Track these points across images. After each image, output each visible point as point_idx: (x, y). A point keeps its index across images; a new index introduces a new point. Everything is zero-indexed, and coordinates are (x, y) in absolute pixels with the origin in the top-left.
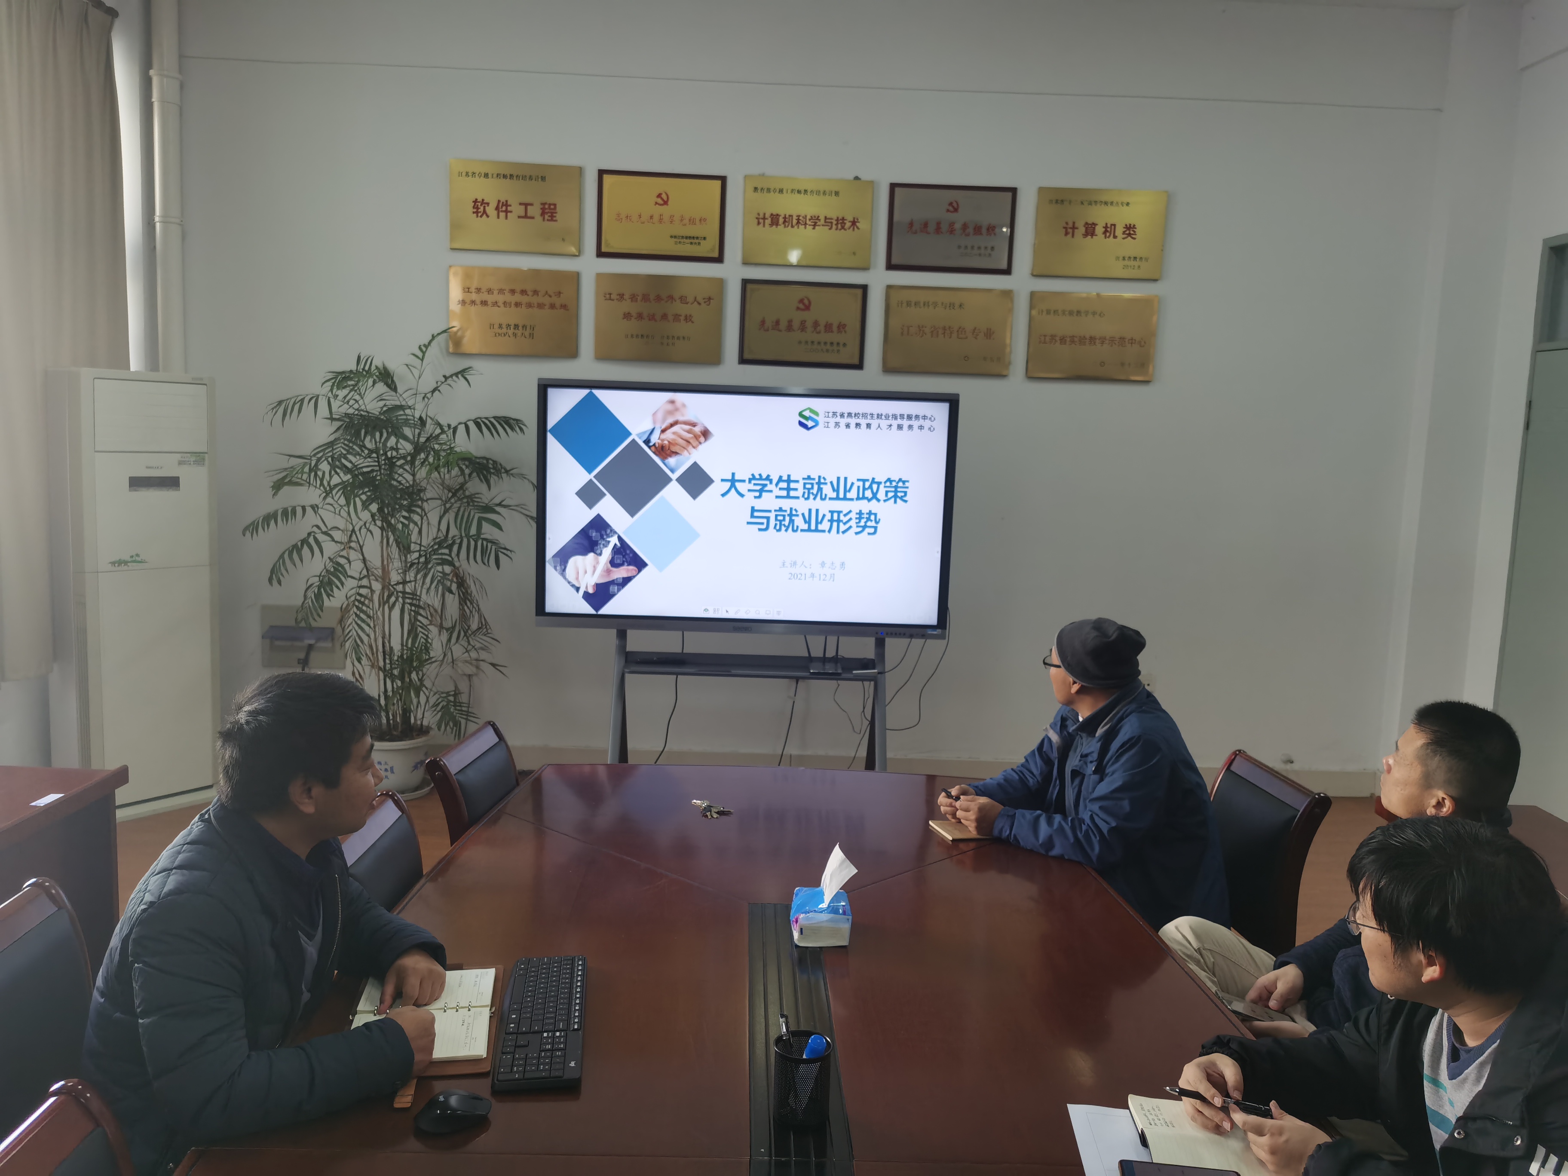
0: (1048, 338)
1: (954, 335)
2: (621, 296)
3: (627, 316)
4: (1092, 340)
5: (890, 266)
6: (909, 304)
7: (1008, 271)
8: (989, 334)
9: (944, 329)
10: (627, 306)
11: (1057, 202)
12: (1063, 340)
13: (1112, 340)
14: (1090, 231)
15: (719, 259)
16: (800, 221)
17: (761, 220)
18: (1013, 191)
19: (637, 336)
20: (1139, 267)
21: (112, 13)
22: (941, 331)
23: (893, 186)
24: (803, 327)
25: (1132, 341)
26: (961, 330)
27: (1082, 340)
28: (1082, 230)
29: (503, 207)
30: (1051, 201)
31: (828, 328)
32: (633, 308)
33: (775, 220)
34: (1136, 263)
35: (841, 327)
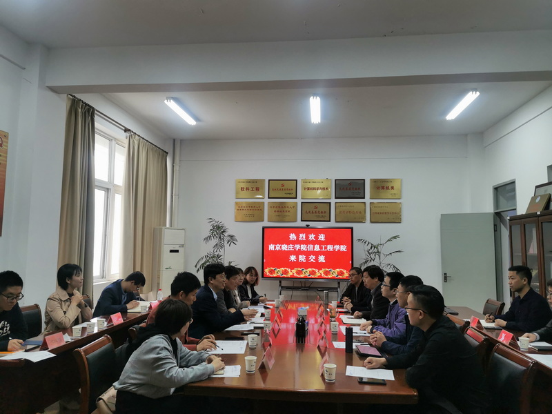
0: (374, 213)
1: (352, 213)
2: (274, 207)
3: (275, 211)
4: (385, 213)
5: (336, 198)
6: (340, 206)
7: (364, 198)
8: (360, 213)
9: (349, 212)
10: (275, 209)
11: (374, 182)
12: (378, 213)
13: (390, 213)
14: (383, 188)
15: (296, 198)
16: (314, 189)
17: (305, 189)
18: (364, 180)
19: (277, 216)
20: (395, 196)
21: (167, 153)
23: (336, 180)
24: (316, 212)
25: (396, 213)
27: (383, 213)
28: (381, 188)
29: (247, 189)
31: (322, 212)
32: (277, 210)
33: (308, 189)
35: (325, 212)
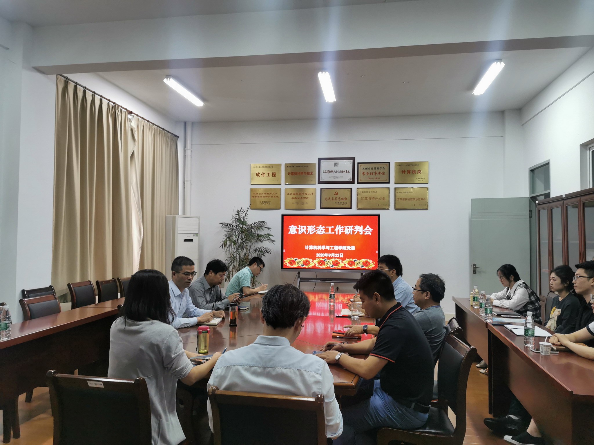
0: (399, 199)
1: (375, 199)
2: (291, 194)
3: (293, 198)
4: (411, 199)
6: (363, 192)
8: (384, 199)
9: (372, 198)
10: (292, 196)
11: (400, 165)
12: (403, 199)
13: (417, 199)
14: (409, 172)
19: (295, 203)
20: (422, 180)
21: (178, 137)
22: (371, 199)
24: (336, 199)
25: (422, 199)
26: (376, 198)
27: (409, 199)
28: (407, 172)
29: (263, 174)
30: (398, 165)
31: (342, 199)
32: (294, 196)
34: (422, 179)
35: (346, 199)
